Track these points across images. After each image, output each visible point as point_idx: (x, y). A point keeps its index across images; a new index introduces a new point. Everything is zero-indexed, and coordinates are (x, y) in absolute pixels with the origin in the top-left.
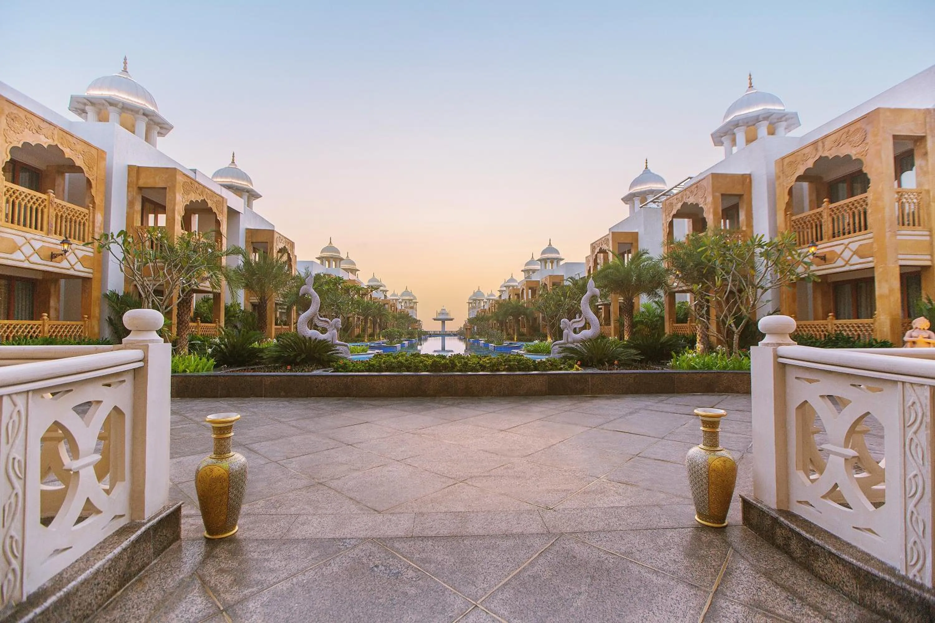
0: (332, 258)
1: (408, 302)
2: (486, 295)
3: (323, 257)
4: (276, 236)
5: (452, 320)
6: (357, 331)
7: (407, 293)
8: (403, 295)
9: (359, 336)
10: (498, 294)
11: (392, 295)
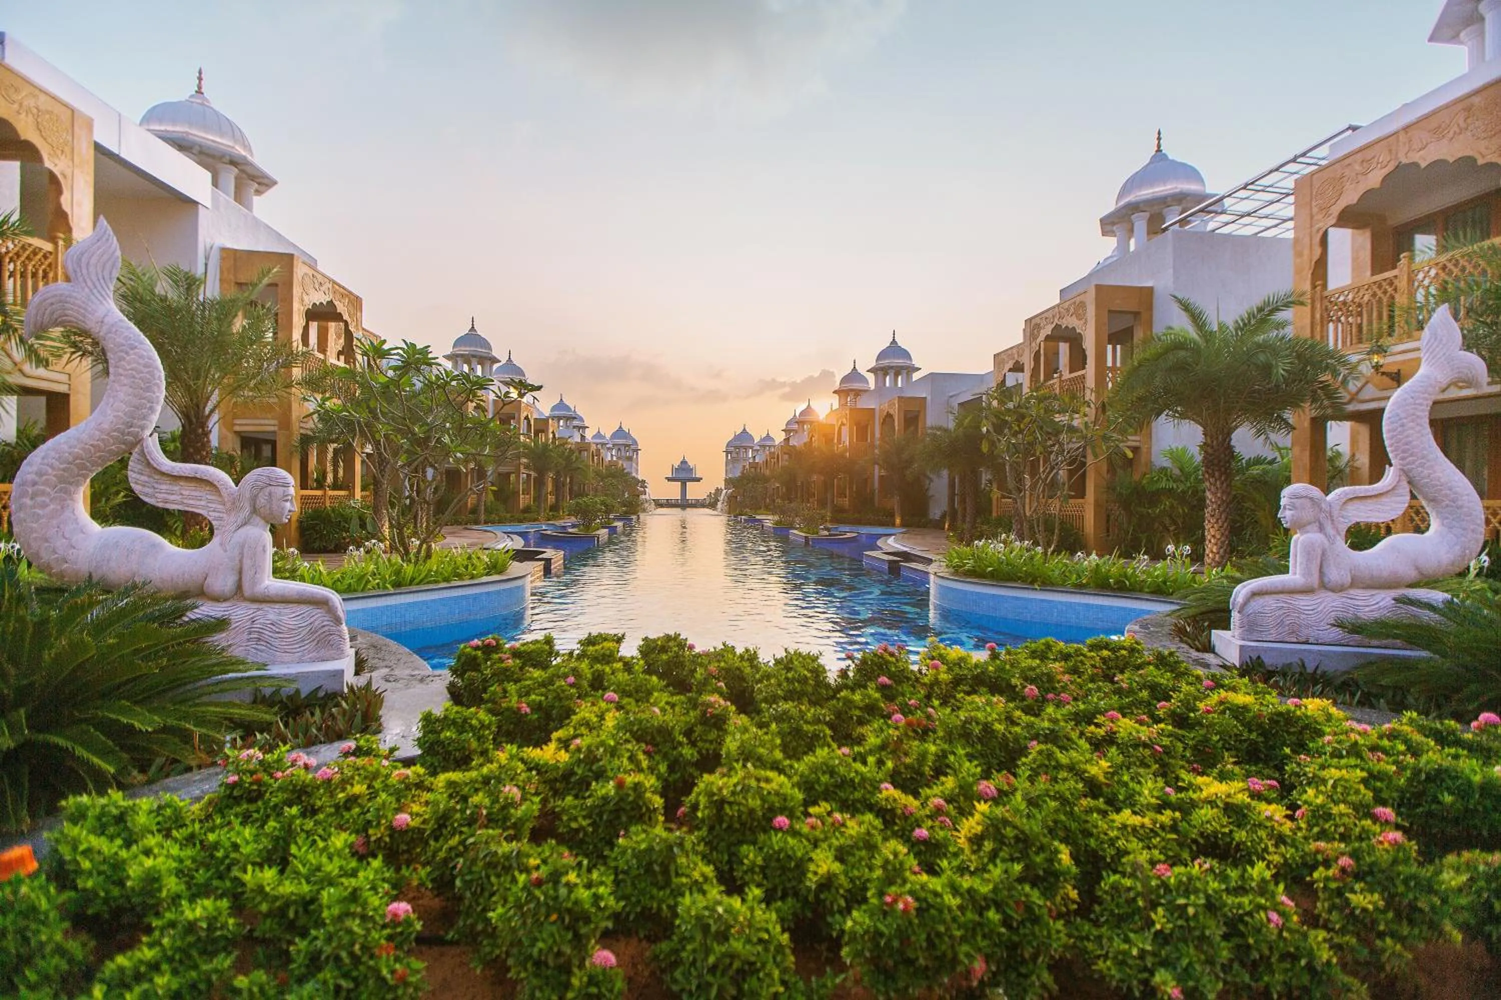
0: (474, 356)
1: (622, 448)
2: (757, 440)
3: (457, 356)
4: (300, 271)
5: (699, 480)
6: (524, 500)
7: (620, 432)
8: (614, 435)
9: (527, 510)
10: (783, 436)
11: (594, 437)
